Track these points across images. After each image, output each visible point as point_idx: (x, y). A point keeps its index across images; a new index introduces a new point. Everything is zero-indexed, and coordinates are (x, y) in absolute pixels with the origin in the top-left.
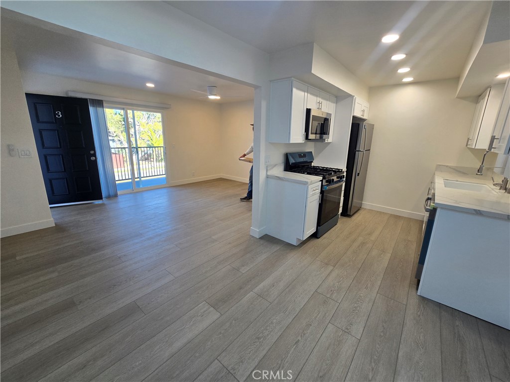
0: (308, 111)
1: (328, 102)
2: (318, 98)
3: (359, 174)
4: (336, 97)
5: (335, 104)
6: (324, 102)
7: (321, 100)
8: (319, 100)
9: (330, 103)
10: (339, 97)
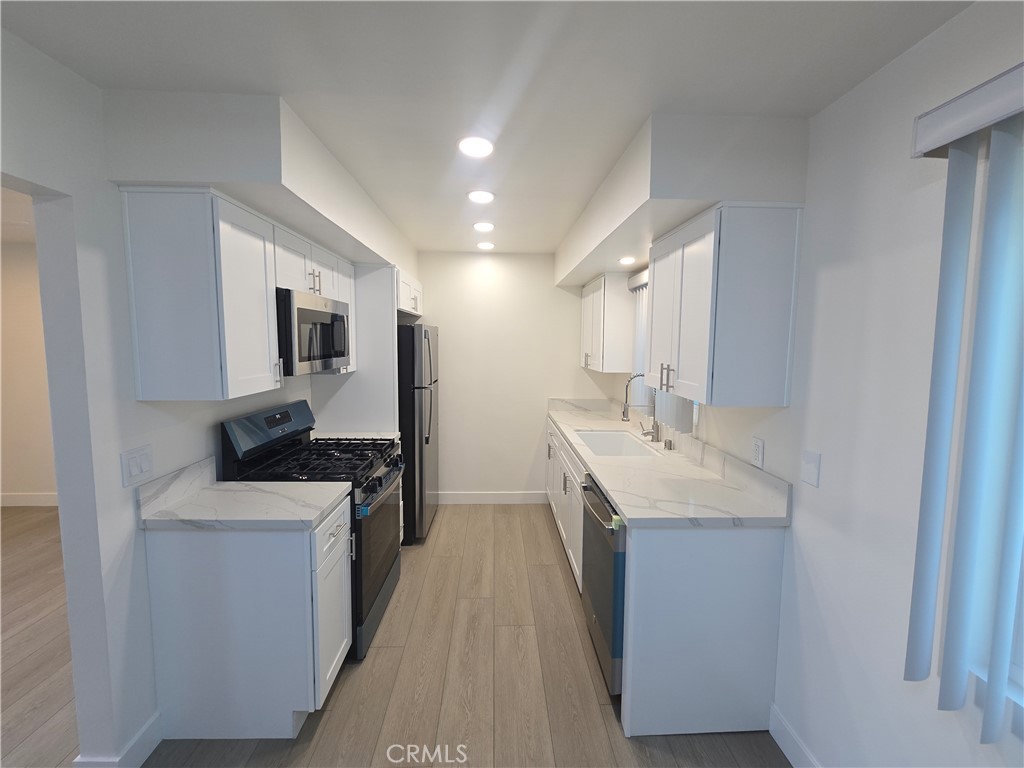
0: (283, 297)
1: (335, 274)
2: (308, 262)
3: (427, 440)
4: (354, 263)
5: (352, 280)
6: (327, 275)
7: (318, 269)
8: (312, 266)
9: (340, 276)
10: (360, 264)
